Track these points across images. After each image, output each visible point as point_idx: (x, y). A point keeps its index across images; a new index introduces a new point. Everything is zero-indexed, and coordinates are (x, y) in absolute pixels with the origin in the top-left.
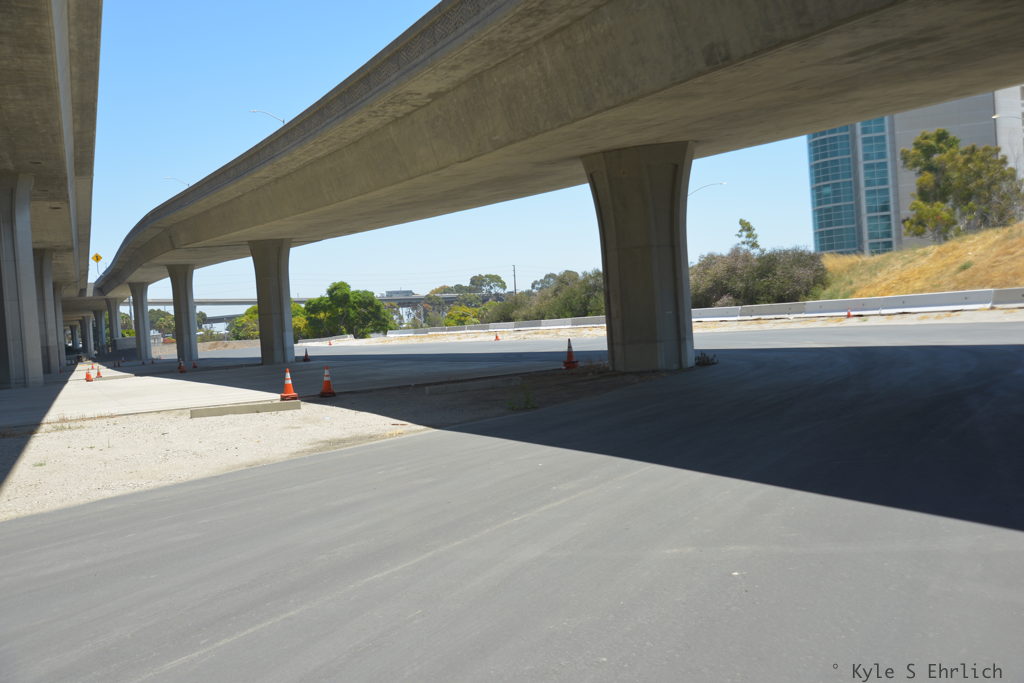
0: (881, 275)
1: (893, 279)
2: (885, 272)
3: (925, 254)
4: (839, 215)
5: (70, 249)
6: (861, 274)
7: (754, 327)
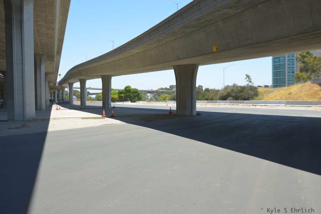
0: (271, 94)
1: (273, 95)
2: (272, 93)
3: (283, 89)
4: (280, 74)
5: (53, 73)
6: (267, 94)
7: (230, 107)
